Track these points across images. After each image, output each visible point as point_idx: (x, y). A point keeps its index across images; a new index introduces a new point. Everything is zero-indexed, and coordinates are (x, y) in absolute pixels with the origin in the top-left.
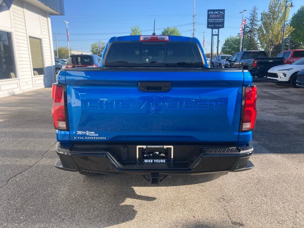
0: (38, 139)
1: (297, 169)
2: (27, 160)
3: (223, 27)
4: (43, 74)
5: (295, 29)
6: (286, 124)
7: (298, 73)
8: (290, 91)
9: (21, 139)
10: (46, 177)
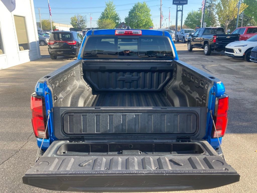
0: (24, 120)
1: (255, 151)
2: (13, 144)
3: (187, 4)
4: (28, 49)
5: (248, 6)
6: (243, 101)
7: (252, 50)
8: (244, 66)
9: (9, 119)
10: (31, 163)
